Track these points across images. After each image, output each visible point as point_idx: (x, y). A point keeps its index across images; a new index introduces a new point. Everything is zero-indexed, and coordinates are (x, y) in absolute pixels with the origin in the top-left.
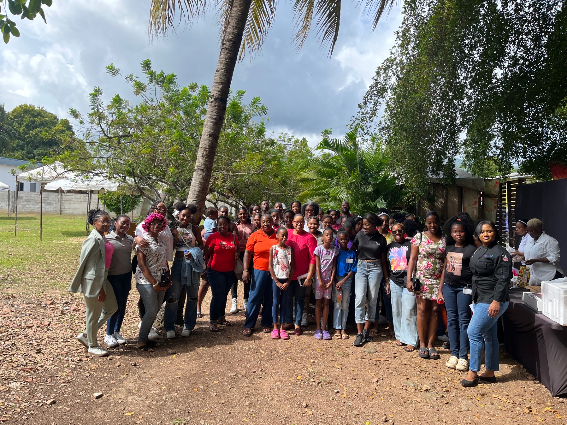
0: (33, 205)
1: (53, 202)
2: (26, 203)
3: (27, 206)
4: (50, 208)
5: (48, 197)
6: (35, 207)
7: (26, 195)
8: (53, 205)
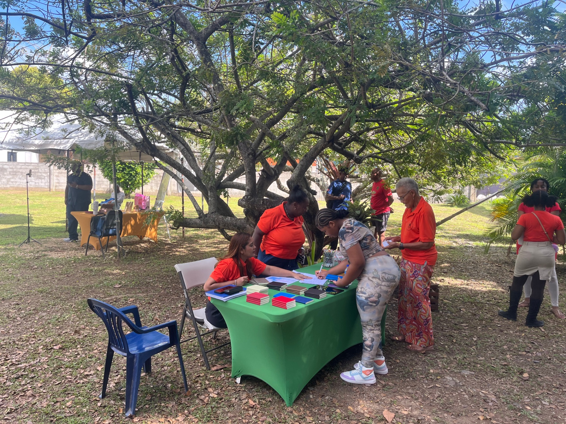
0: (20, 179)
1: (44, 175)
2: (10, 177)
3: (12, 180)
4: (42, 182)
5: (38, 169)
6: (22, 181)
7: (11, 167)
8: (44, 179)
